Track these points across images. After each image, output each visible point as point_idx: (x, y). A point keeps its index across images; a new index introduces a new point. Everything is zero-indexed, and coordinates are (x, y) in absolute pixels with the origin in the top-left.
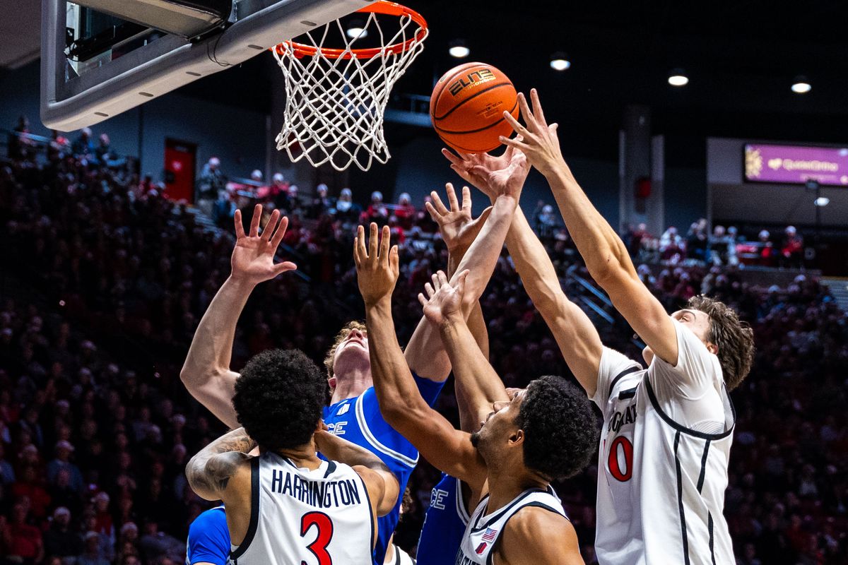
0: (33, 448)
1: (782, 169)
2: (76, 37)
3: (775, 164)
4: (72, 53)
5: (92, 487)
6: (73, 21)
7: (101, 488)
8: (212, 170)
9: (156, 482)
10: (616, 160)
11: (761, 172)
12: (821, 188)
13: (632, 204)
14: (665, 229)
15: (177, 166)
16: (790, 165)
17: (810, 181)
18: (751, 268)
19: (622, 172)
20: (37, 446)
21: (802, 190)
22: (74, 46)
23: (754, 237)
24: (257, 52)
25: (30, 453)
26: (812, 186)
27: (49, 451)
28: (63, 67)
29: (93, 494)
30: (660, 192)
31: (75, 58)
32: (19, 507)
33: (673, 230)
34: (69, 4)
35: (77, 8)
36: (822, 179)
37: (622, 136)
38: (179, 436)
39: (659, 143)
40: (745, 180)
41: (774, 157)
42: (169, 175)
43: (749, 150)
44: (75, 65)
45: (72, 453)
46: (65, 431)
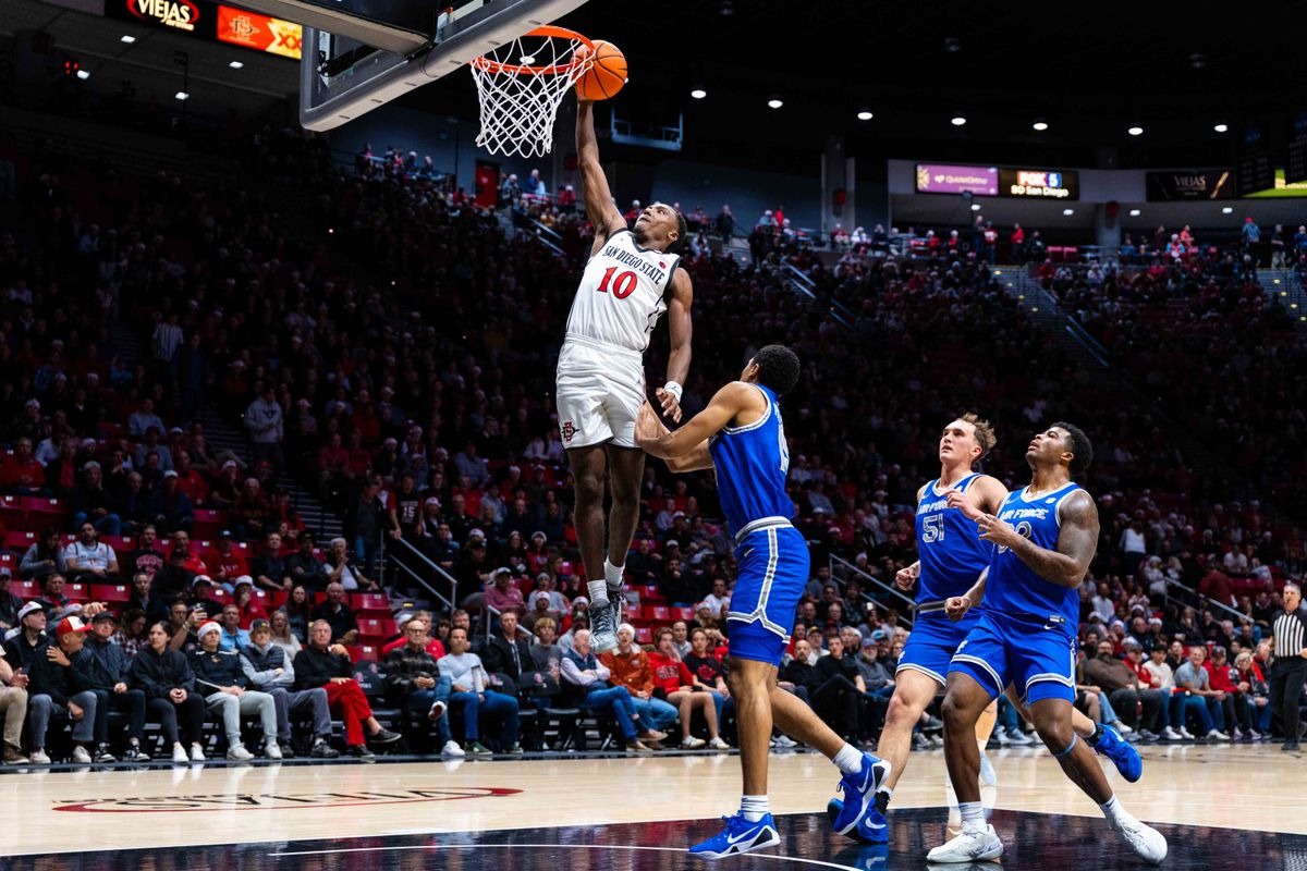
0: (365, 393)
1: (944, 182)
2: (327, 58)
3: (939, 179)
4: (324, 71)
5: (410, 422)
6: (325, 46)
7: (417, 423)
8: (512, 184)
9: (459, 417)
10: (819, 176)
11: (929, 185)
12: (975, 197)
13: (831, 208)
14: (856, 227)
15: (485, 180)
16: (951, 180)
17: (966, 191)
18: (921, 258)
19: (823, 185)
20: (369, 392)
21: (959, 199)
22: (324, 65)
23: (922, 234)
24: (457, 67)
25: (363, 396)
26: (968, 195)
27: (377, 394)
28: (317, 80)
29: (411, 426)
30: (852, 201)
31: (326, 74)
32: (354, 436)
33: (861, 229)
34: (321, 33)
35: (328, 35)
36: (975, 190)
37: (823, 158)
38: (476, 384)
39: (851, 163)
40: (917, 191)
41: (939, 174)
42: (479, 188)
43: (920, 168)
44: (326, 79)
45: (393, 396)
46: (390, 379)
